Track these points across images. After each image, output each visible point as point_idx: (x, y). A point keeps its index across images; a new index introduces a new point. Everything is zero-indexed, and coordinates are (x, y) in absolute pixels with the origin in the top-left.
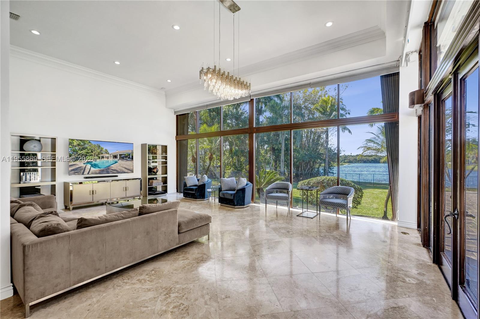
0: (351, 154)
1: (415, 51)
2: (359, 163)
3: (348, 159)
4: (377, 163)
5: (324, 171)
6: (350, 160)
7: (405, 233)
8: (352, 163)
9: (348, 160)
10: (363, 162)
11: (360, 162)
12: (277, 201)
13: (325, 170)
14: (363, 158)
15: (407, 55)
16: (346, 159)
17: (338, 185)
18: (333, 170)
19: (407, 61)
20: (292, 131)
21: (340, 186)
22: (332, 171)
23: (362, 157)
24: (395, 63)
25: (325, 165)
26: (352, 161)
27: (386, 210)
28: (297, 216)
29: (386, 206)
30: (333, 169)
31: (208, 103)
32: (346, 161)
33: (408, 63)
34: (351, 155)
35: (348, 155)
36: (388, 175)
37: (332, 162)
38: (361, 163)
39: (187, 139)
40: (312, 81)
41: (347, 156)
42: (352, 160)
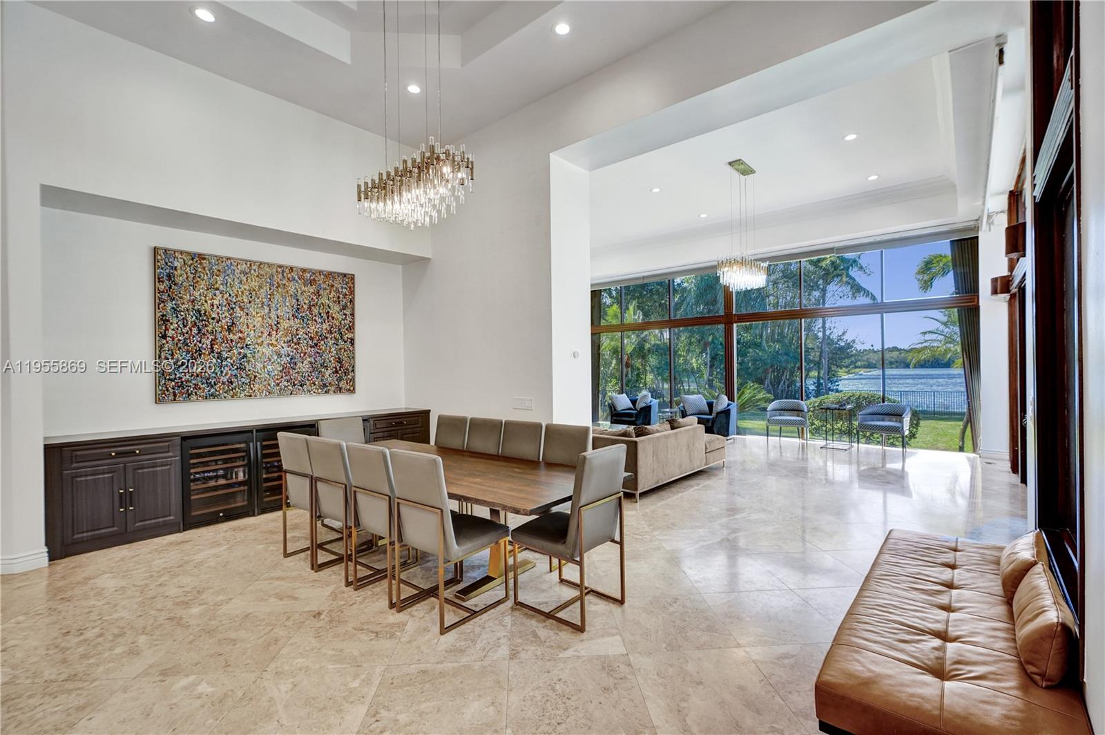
0: (872, 346)
1: (1002, 212)
2: (892, 368)
3: (865, 358)
4: (939, 367)
5: (816, 387)
6: (868, 362)
7: (990, 463)
8: (875, 368)
9: (864, 361)
10: (902, 365)
11: (894, 366)
12: (781, 428)
13: (819, 385)
14: (903, 355)
15: (989, 217)
16: (859, 360)
17: (883, 402)
18: (837, 383)
19: (990, 224)
20: (803, 320)
21: (886, 403)
22: (835, 387)
23: (901, 353)
24: (972, 223)
25: (819, 373)
26: (875, 364)
27: (963, 444)
28: (821, 448)
29: (963, 439)
30: (836, 381)
31: (645, 274)
32: (859, 364)
33: (992, 227)
34: (872, 348)
35: (866, 350)
36: (965, 394)
37: (834, 368)
38: (897, 367)
39: (599, 333)
40: (837, 245)
41: (863, 353)
42: (874, 362)
